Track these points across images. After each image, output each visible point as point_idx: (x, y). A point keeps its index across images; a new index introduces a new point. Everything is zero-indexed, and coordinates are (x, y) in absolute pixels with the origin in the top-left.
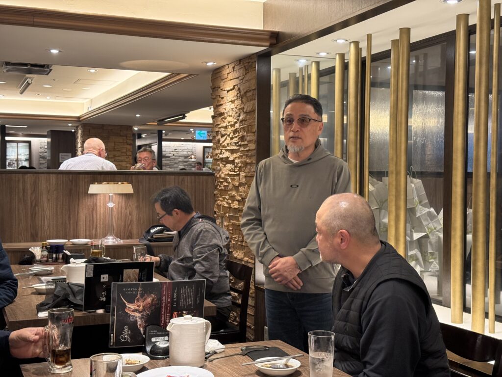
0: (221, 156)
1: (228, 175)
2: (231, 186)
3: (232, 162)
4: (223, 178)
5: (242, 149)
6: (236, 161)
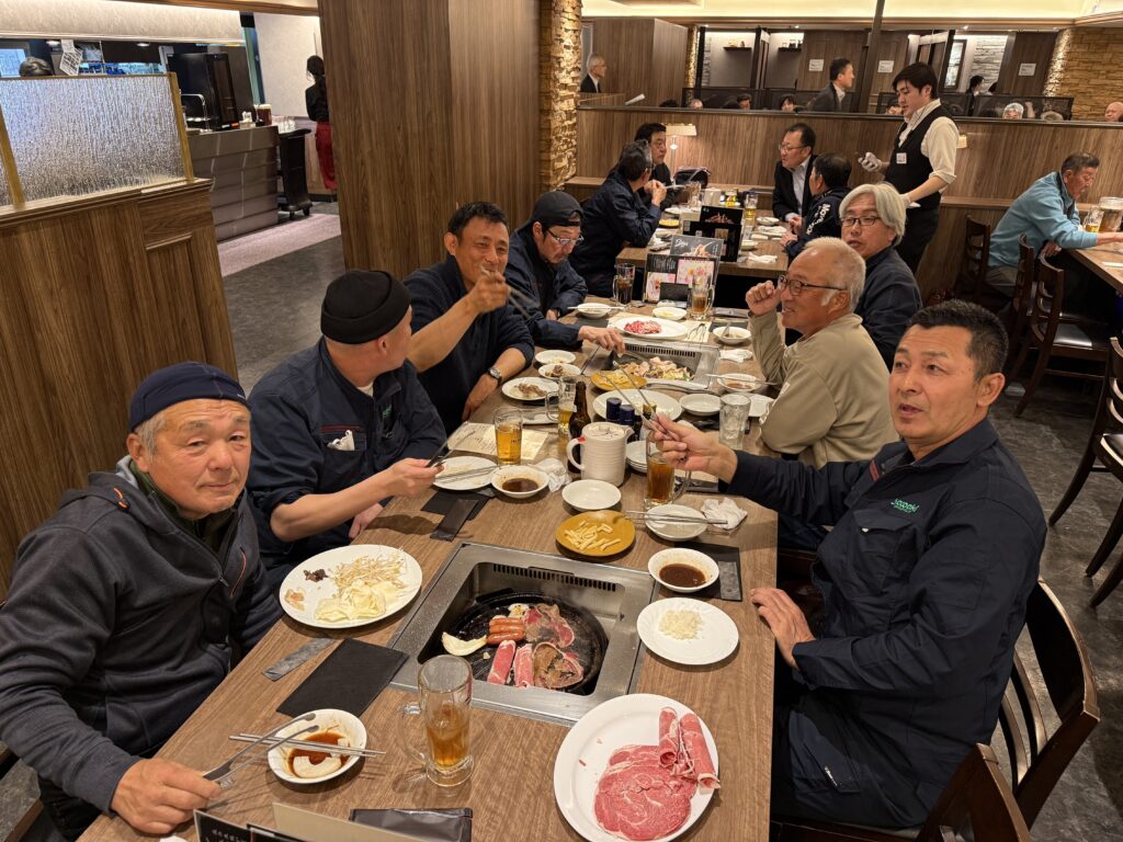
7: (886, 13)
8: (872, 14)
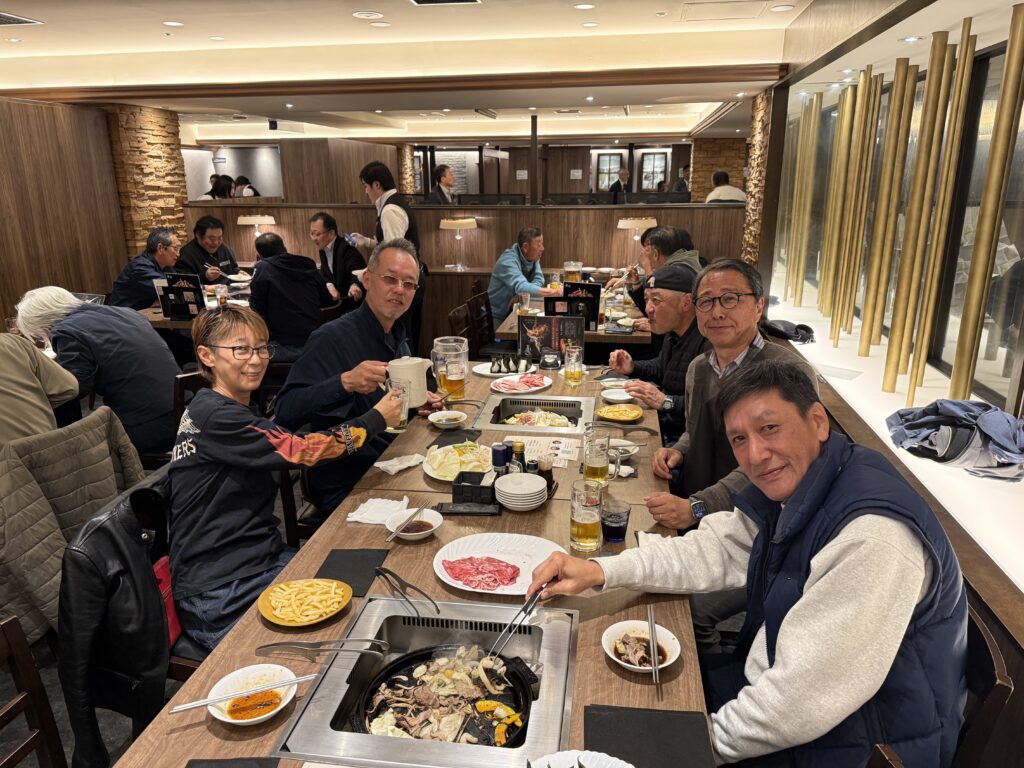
5: (760, 184)
7: (540, 132)
8: (528, 132)
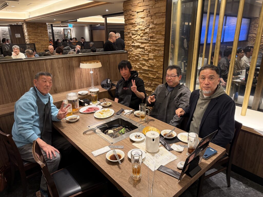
0: (133, 44)
1: (139, 54)
2: (141, 59)
3: (143, 48)
4: (135, 55)
5: (151, 42)
6: (146, 48)
